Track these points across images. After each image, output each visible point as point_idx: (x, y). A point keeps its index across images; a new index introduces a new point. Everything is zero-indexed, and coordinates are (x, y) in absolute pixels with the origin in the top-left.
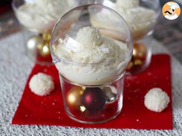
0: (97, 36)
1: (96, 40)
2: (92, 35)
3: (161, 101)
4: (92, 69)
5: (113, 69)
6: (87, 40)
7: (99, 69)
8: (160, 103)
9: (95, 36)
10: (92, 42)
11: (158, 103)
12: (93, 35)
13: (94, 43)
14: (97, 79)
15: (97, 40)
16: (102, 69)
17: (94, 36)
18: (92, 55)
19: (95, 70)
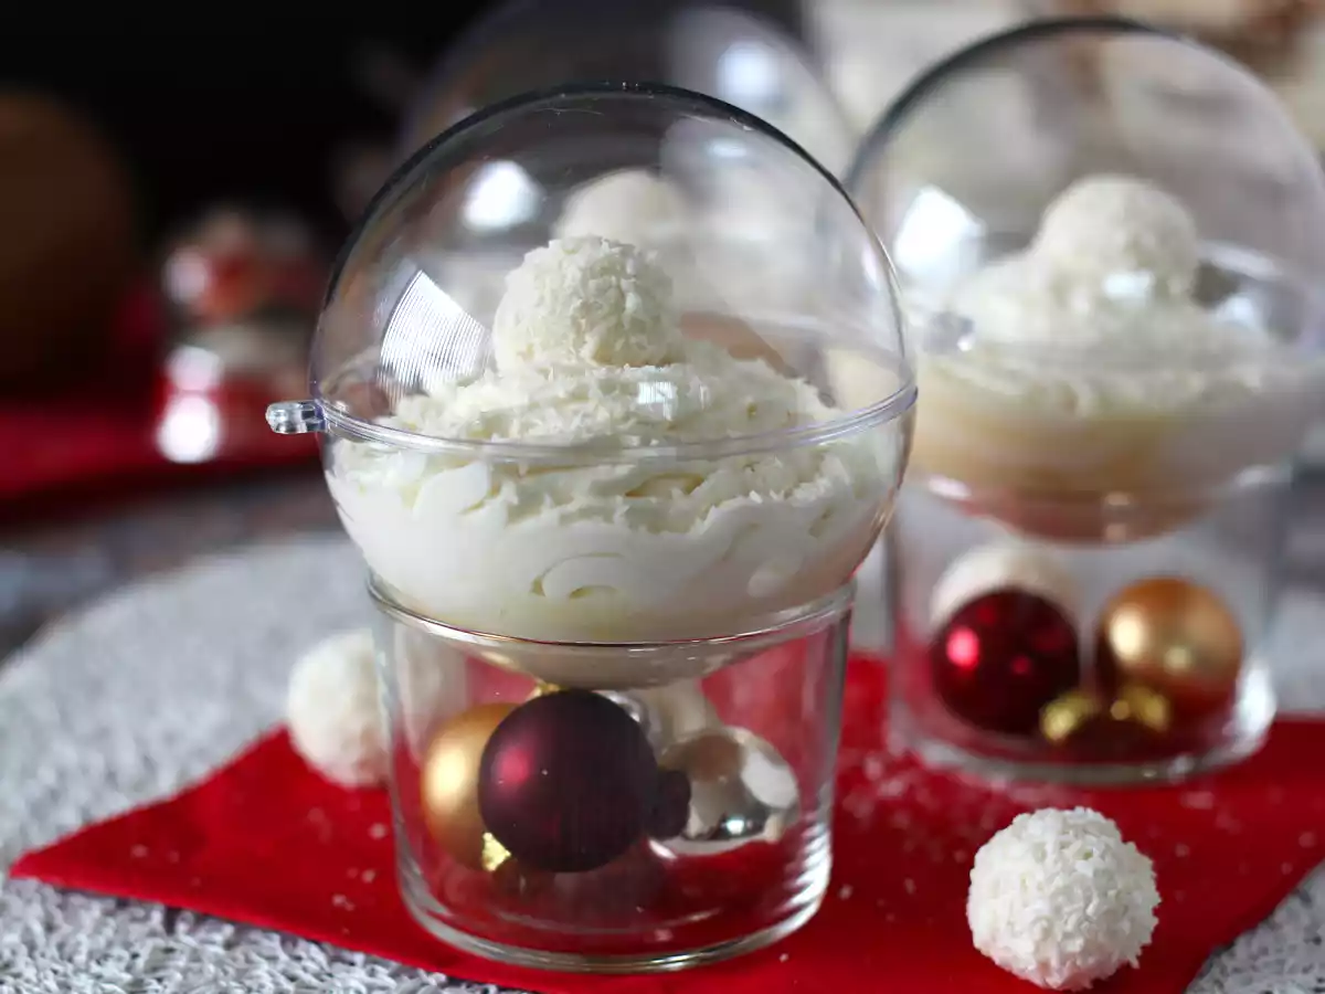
0: (622, 296)
1: (613, 320)
2: (584, 283)
3: (1066, 891)
4: (495, 490)
5: (655, 528)
6: (543, 312)
7: (548, 500)
8: (1057, 910)
9: (612, 293)
10: (579, 332)
11: (1041, 906)
12: (592, 284)
13: (588, 338)
14: (537, 587)
15: (619, 325)
16: (571, 507)
17: (602, 291)
18: (533, 406)
19: (515, 500)
